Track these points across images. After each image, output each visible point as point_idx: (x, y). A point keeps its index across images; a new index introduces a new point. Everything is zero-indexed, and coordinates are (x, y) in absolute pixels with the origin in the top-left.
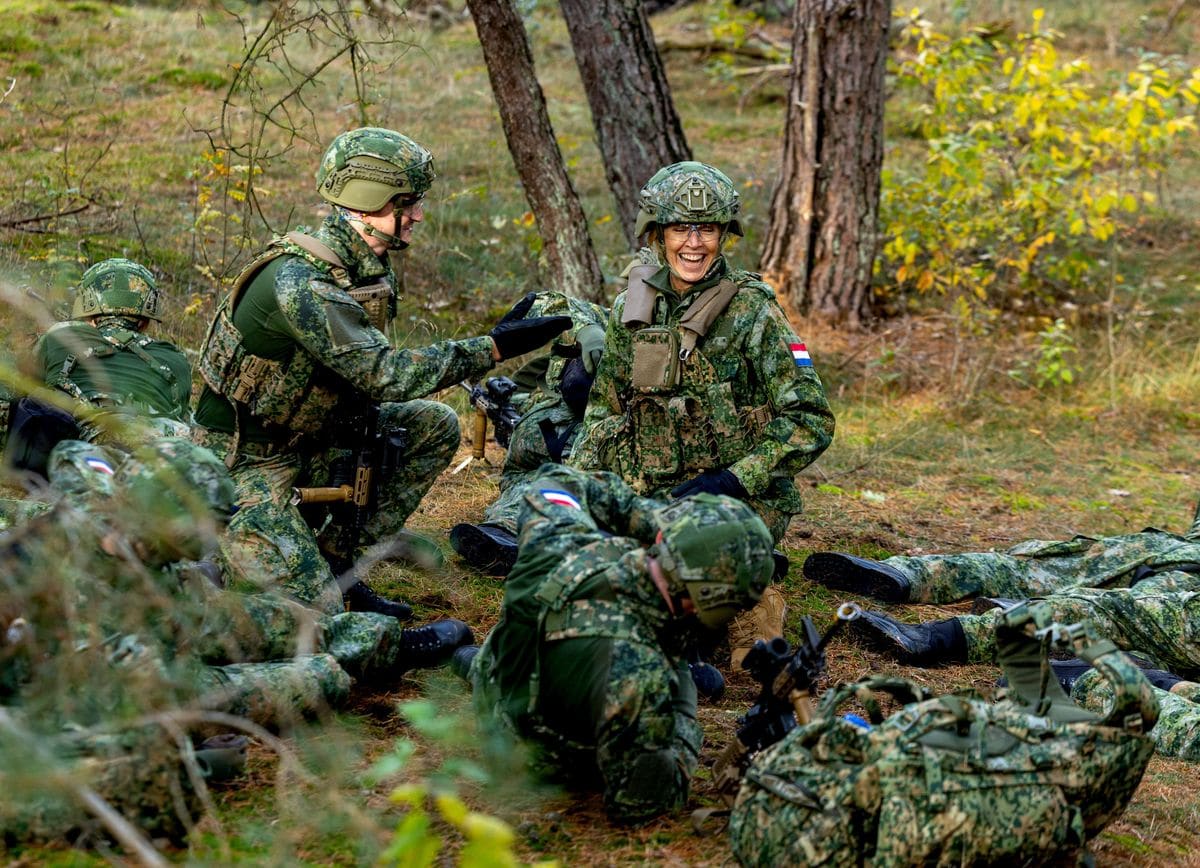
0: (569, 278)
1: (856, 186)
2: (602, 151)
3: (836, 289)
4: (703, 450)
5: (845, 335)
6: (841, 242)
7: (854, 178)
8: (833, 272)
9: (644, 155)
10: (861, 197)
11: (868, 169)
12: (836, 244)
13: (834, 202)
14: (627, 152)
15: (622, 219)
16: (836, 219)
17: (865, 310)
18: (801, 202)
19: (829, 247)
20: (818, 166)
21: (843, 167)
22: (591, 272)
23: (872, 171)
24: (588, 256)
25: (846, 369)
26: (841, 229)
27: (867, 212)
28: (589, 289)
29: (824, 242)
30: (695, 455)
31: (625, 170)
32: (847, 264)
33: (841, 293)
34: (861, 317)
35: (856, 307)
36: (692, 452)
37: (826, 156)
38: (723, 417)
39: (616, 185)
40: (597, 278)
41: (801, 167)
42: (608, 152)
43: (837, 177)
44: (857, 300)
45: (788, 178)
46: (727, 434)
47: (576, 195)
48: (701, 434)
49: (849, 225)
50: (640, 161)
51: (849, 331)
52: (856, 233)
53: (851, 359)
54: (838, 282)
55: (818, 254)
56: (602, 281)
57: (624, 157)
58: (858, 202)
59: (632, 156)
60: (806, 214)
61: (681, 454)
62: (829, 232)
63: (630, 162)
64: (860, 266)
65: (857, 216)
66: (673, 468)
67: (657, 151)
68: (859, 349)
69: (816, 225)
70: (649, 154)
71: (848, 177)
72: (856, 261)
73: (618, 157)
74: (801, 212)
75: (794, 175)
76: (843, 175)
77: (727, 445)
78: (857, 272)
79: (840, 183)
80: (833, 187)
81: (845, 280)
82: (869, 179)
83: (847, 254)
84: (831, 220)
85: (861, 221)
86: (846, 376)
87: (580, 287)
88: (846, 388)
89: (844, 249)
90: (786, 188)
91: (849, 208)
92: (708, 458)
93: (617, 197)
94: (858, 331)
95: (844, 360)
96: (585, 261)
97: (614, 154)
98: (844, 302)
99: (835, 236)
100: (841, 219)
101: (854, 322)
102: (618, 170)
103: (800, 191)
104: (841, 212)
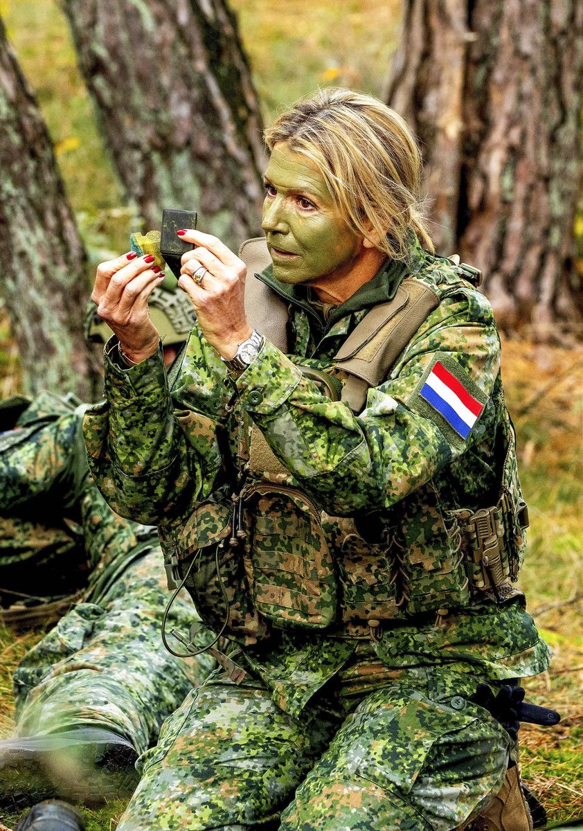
0: (23, 254)
1: (541, 73)
2: (71, 17)
3: (509, 265)
4: (383, 590)
5: (528, 349)
6: (515, 177)
7: (537, 57)
8: (503, 234)
9: (148, 22)
10: (552, 93)
11: (562, 42)
12: (507, 181)
13: (503, 103)
14: (118, 18)
15: (109, 144)
16: (506, 134)
17: (564, 302)
18: (441, 105)
19: (494, 188)
20: (470, 37)
21: (516, 38)
22: (64, 242)
23: (571, 44)
24: (57, 213)
25: (535, 412)
26: (515, 153)
27: (563, 121)
28: (60, 272)
29: (485, 178)
30: (368, 597)
31: (114, 52)
32: (529, 218)
33: (518, 271)
34: (556, 314)
35: (546, 297)
36: (361, 591)
37: (485, 20)
38: (421, 538)
39: (99, 82)
40: (75, 253)
41: (438, 40)
42: (81, 21)
43: (506, 57)
44: (547, 284)
45: (415, 60)
46: (429, 566)
47: (32, 100)
48: (382, 564)
49: (530, 146)
50: (140, 37)
51: (536, 342)
52: (544, 160)
53: (542, 395)
54: (512, 249)
55: (474, 199)
56: (84, 258)
57: (112, 29)
58: (546, 102)
59: (127, 26)
60: (451, 126)
61: (339, 595)
62: (494, 162)
63: (123, 36)
64: (553, 221)
65: (545, 128)
66: (322, 619)
67: (174, 17)
68: (555, 373)
69: (471, 147)
70: (159, 20)
71: (526, 58)
72: (543, 212)
73: (100, 29)
74: (441, 122)
75: (426, 55)
76: (517, 53)
77: (427, 582)
78: (547, 233)
79: (511, 68)
80: (498, 75)
81: (527, 246)
82: (566, 58)
83: (527, 200)
84: (497, 136)
85: (553, 139)
86: (536, 425)
87: (44, 269)
88: (538, 448)
89: (521, 190)
90: (410, 80)
91: (531, 112)
92: (392, 603)
93: (100, 103)
94: (553, 342)
95: (530, 396)
96: (51, 221)
97: (93, 24)
98: (524, 288)
99: (505, 166)
100: (515, 135)
101: (543, 325)
102: (102, 52)
103: (438, 84)
104: (513, 121)
